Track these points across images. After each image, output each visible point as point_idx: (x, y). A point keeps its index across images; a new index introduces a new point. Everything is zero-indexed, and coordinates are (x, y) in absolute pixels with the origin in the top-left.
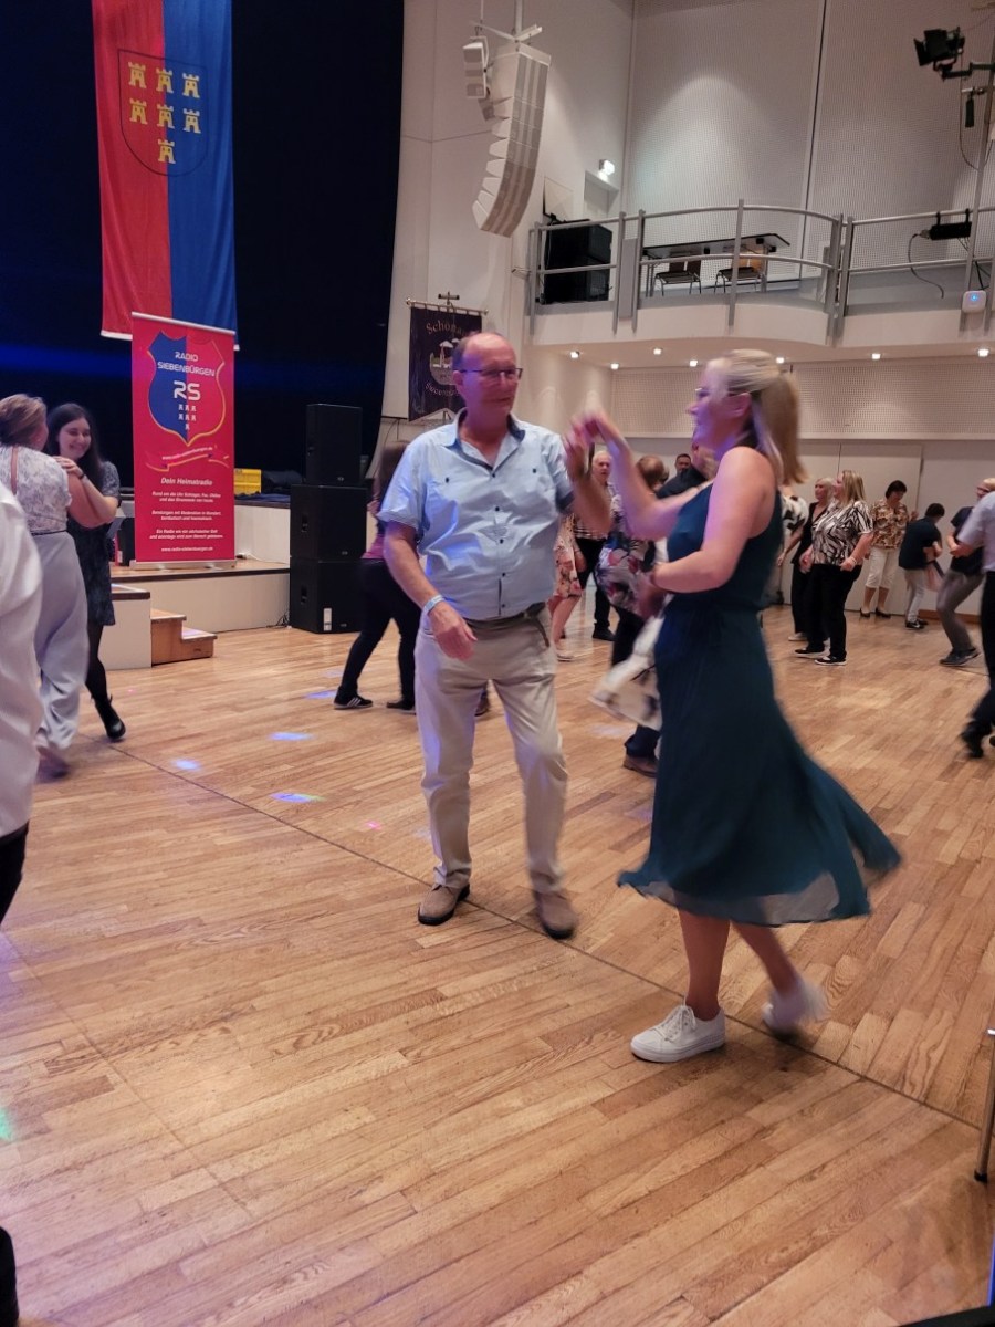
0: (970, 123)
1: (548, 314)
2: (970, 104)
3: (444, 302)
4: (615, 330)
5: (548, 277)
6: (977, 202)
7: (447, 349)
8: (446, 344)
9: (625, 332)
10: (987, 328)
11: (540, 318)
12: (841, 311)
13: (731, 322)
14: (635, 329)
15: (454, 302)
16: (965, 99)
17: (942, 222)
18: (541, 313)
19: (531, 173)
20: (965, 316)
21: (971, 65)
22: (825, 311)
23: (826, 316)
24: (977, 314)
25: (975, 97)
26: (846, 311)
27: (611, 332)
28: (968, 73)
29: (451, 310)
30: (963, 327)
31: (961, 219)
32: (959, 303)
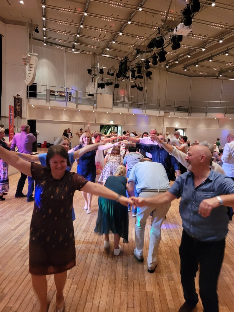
0: (92, 81)
1: (31, 99)
2: (93, 79)
3: (17, 96)
4: (46, 104)
5: (29, 92)
6: (94, 92)
7: (18, 105)
8: (18, 104)
9: (48, 104)
10: (97, 109)
11: (30, 100)
12: (77, 104)
13: (67, 105)
14: (50, 104)
15: (19, 96)
16: (92, 78)
17: (90, 94)
18: (30, 99)
19: (35, 77)
20: (94, 107)
21: (93, 74)
22: (76, 103)
23: (76, 105)
24: (95, 107)
25: (94, 78)
26: (78, 104)
27: (45, 104)
28: (93, 75)
29: (18, 98)
30: (94, 109)
31: (92, 94)
32: (93, 106)
